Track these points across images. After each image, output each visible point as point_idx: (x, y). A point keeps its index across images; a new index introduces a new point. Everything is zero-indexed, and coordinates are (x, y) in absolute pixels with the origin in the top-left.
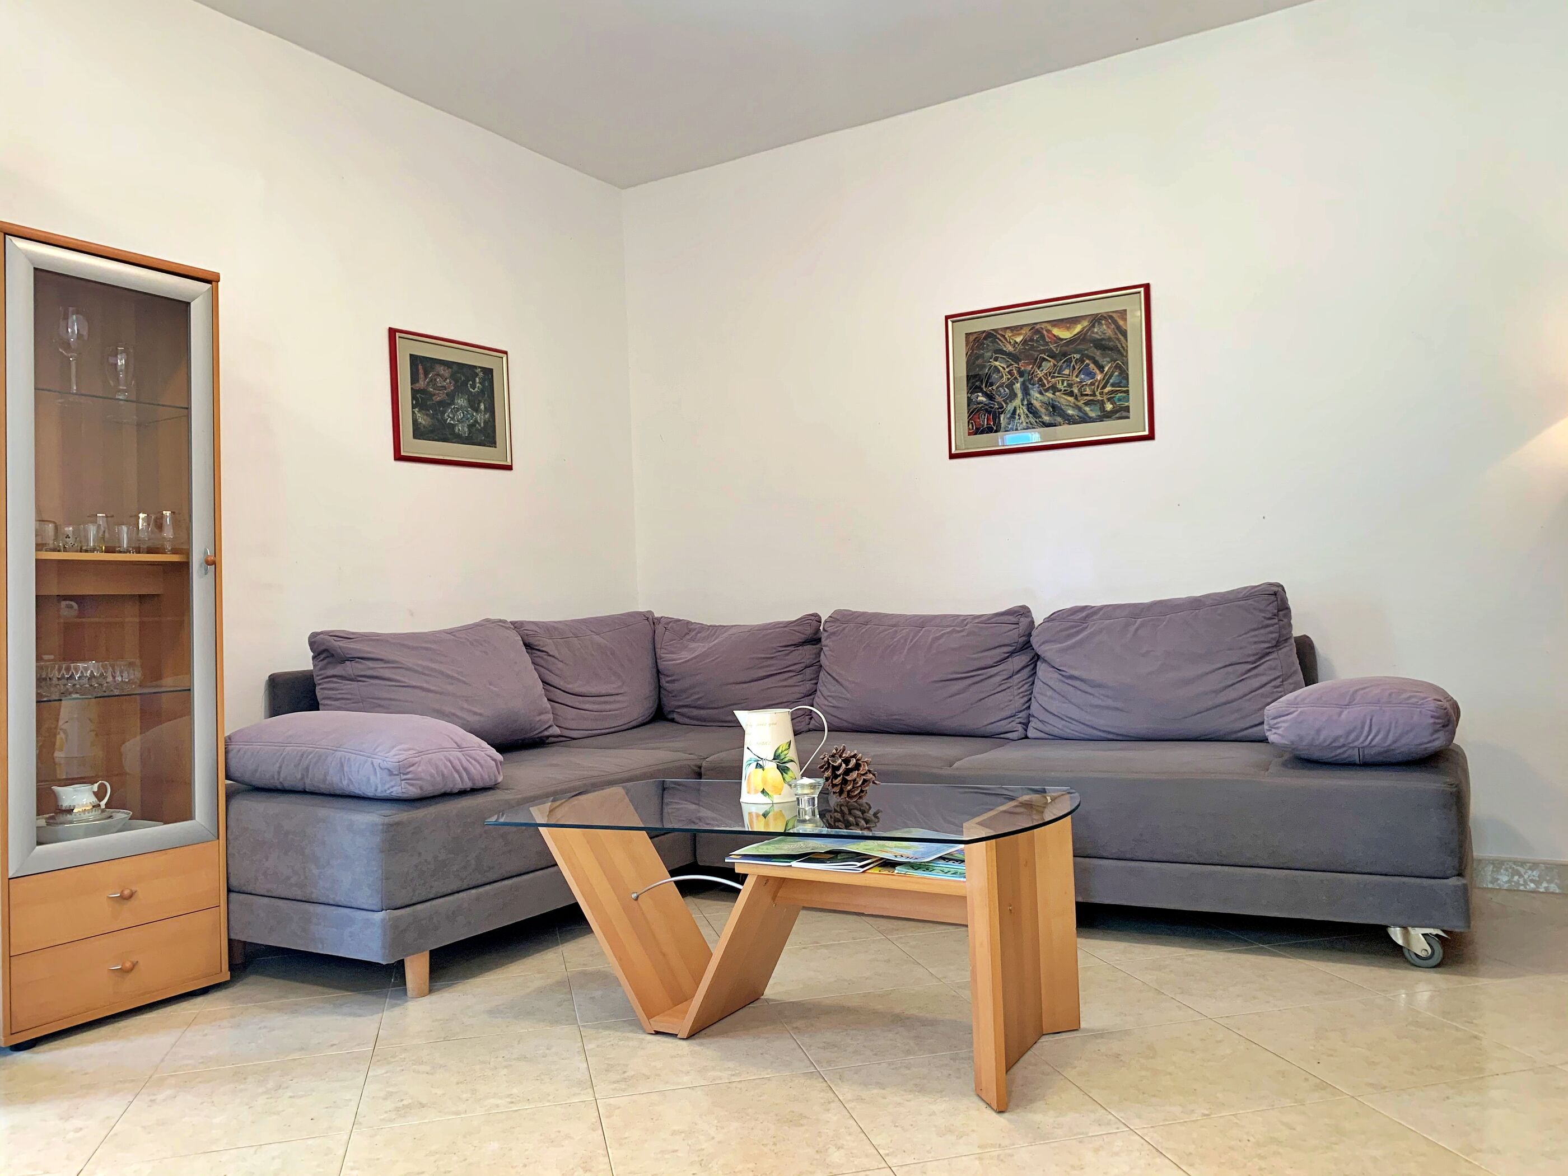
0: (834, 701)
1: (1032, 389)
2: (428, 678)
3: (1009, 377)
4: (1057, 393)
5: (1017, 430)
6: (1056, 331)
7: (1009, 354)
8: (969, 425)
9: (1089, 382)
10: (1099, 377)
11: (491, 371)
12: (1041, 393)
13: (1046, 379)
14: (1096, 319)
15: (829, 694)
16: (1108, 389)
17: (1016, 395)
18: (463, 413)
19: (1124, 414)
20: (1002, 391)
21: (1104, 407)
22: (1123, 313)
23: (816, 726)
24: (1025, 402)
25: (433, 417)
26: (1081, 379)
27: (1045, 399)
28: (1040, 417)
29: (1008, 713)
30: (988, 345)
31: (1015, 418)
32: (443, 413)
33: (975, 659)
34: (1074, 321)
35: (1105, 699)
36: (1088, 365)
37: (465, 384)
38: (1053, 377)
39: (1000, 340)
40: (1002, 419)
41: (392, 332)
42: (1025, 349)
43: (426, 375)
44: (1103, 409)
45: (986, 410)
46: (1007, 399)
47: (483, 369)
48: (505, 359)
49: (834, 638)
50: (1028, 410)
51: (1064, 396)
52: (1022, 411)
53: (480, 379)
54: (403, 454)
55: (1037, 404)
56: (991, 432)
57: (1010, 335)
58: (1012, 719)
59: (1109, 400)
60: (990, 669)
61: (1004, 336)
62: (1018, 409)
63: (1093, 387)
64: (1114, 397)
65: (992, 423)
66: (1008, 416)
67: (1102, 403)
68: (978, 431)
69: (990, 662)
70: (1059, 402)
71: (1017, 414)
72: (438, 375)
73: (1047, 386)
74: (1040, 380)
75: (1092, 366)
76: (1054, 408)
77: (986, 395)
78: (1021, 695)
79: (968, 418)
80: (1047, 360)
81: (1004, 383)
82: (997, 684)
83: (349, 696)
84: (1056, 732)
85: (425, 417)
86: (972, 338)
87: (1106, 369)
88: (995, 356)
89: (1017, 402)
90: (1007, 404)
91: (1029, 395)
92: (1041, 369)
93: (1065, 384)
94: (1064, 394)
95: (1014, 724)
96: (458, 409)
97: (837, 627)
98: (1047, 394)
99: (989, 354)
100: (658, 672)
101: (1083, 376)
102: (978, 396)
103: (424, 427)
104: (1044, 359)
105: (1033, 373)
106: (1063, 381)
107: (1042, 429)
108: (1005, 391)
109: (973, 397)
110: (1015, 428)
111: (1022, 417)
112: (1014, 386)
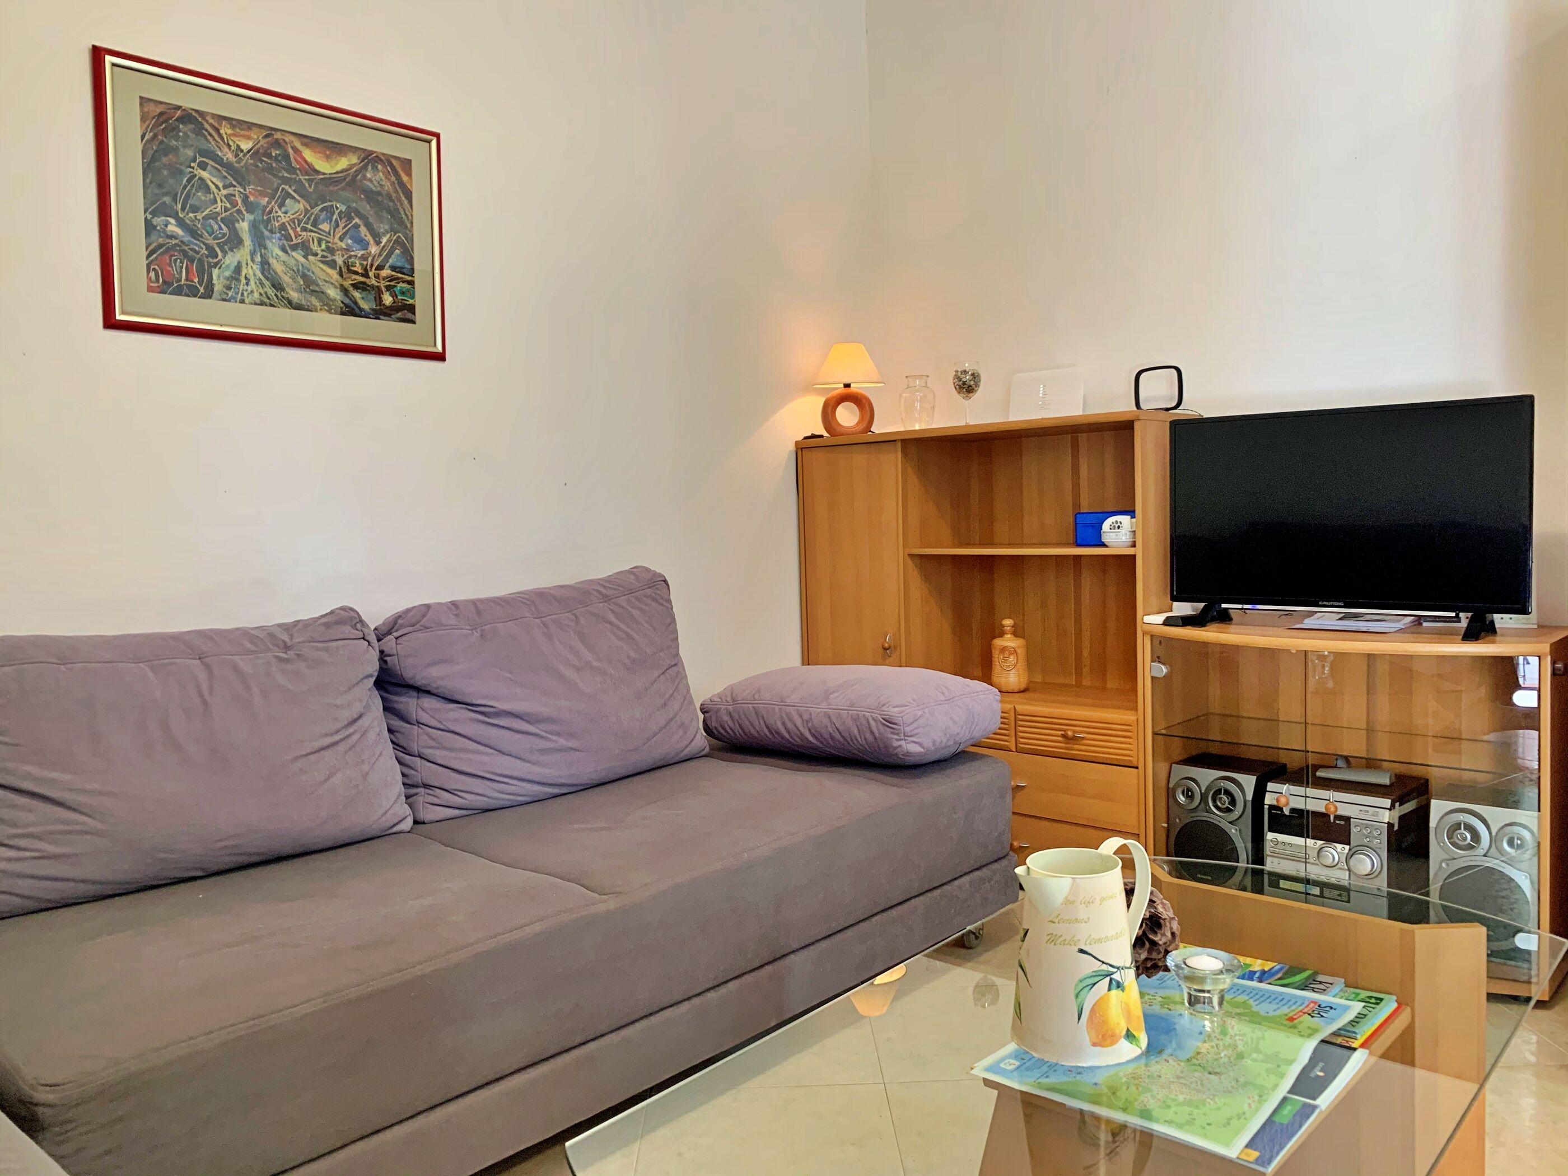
1: (270, 239)
3: (228, 205)
4: (311, 258)
5: (242, 302)
6: (308, 154)
7: (227, 166)
8: (148, 272)
9: (360, 253)
10: (374, 249)
12: (283, 249)
13: (294, 229)
14: (370, 159)
16: (386, 272)
17: (240, 242)
19: (409, 316)
20: (216, 227)
21: (380, 298)
22: (407, 164)
24: (258, 259)
26: (347, 245)
27: (292, 262)
28: (283, 289)
30: (185, 134)
31: (239, 281)
34: (333, 149)
35: (554, 738)
36: (357, 226)
38: (304, 229)
39: (211, 135)
40: (215, 277)
42: (257, 166)
44: (379, 300)
45: (185, 253)
46: (225, 243)
50: (263, 274)
51: (321, 265)
52: (251, 272)
55: (278, 267)
56: (195, 296)
57: (229, 132)
59: (388, 288)
61: (217, 131)
62: (244, 266)
63: (365, 263)
64: (395, 286)
65: (196, 280)
66: (227, 274)
67: (379, 292)
68: (167, 286)
70: (313, 273)
71: (243, 274)
73: (295, 242)
74: (283, 227)
75: (363, 230)
76: (310, 285)
77: (181, 223)
79: (148, 257)
80: (293, 198)
81: (217, 213)
86: (153, 111)
87: (384, 240)
88: (199, 158)
89: (243, 254)
90: (225, 253)
91: (265, 248)
92: (284, 209)
93: (323, 246)
94: (323, 262)
98: (294, 254)
99: (190, 153)
101: (350, 241)
102: (167, 223)
104: (289, 195)
105: (270, 212)
106: (320, 241)
107: (287, 310)
108: (220, 228)
109: (158, 221)
110: (239, 297)
111: (252, 283)
112: (237, 225)
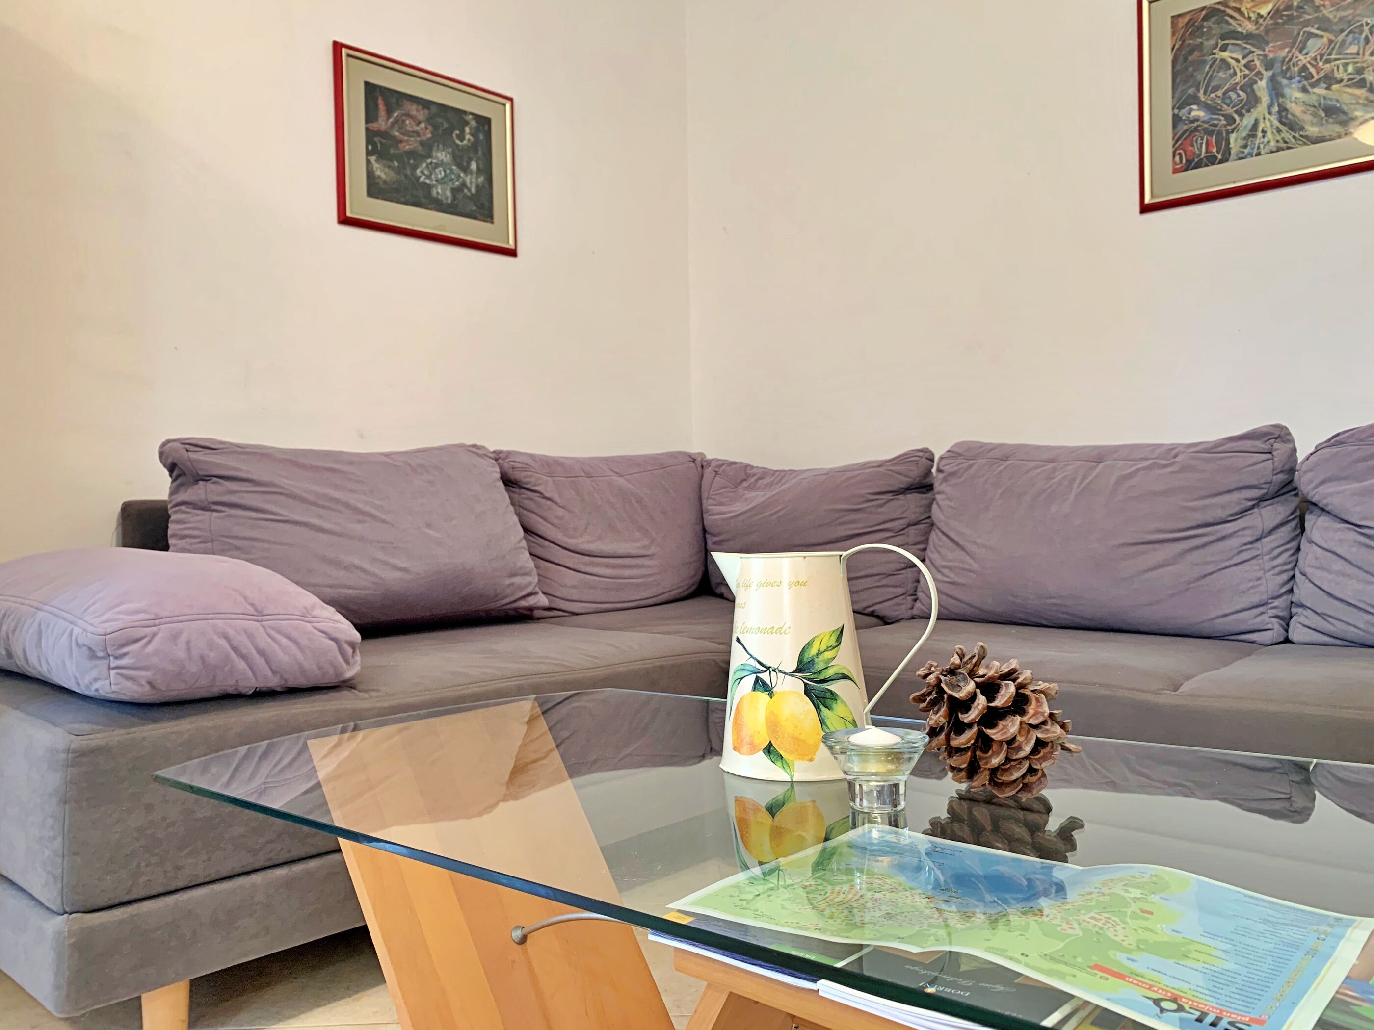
0: (952, 575)
1: (1289, 85)
2: (321, 511)
3: (1247, 72)
4: (1335, 87)
5: (1259, 154)
7: (1248, 37)
8: (1174, 157)
11: (488, 121)
12: (1304, 90)
13: (1315, 66)
15: (944, 563)
17: (1258, 100)
18: (445, 171)
20: (1235, 96)
23: (923, 611)
24: (1276, 109)
25: (398, 171)
27: (1312, 99)
28: (1302, 128)
29: (1256, 599)
30: (1210, 28)
31: (1255, 136)
32: (415, 167)
33: (1194, 509)
37: (449, 131)
38: (1328, 61)
39: (1232, 17)
40: (1232, 141)
41: (337, 47)
42: (1278, 23)
43: (389, 112)
45: (1206, 130)
46: (1243, 107)
47: (477, 117)
48: (508, 106)
49: (954, 481)
50: (1281, 122)
51: (1347, 90)
52: (1268, 124)
53: (471, 128)
54: (349, 214)
55: (1296, 109)
56: (1213, 164)
57: (1249, 6)
58: (1261, 609)
60: (1220, 527)
61: (1238, 10)
62: (1261, 121)
65: (1215, 150)
66: (1244, 134)
68: (1190, 164)
69: (1221, 514)
70: (1337, 101)
71: (1260, 129)
72: (408, 115)
73: (1316, 77)
74: (1304, 68)
77: (1203, 106)
78: (1277, 570)
79: (1174, 146)
80: (1317, 36)
81: (1237, 84)
82: (1235, 551)
83: (196, 533)
84: (1351, 633)
85: (387, 170)
86: (1182, 22)
88: (1221, 43)
89: (1261, 110)
90: (1241, 115)
91: (1283, 96)
92: (1304, 52)
93: (1350, 69)
95: (1265, 617)
96: (437, 166)
97: (959, 464)
98: (1316, 90)
99: (1212, 42)
100: (704, 530)
102: (1191, 110)
103: (385, 182)
104: (1311, 35)
105: (1290, 60)
106: (1346, 65)
107: (1306, 147)
108: (1239, 95)
109: (1183, 113)
110: (1255, 151)
111: (1269, 134)
112: (1255, 87)
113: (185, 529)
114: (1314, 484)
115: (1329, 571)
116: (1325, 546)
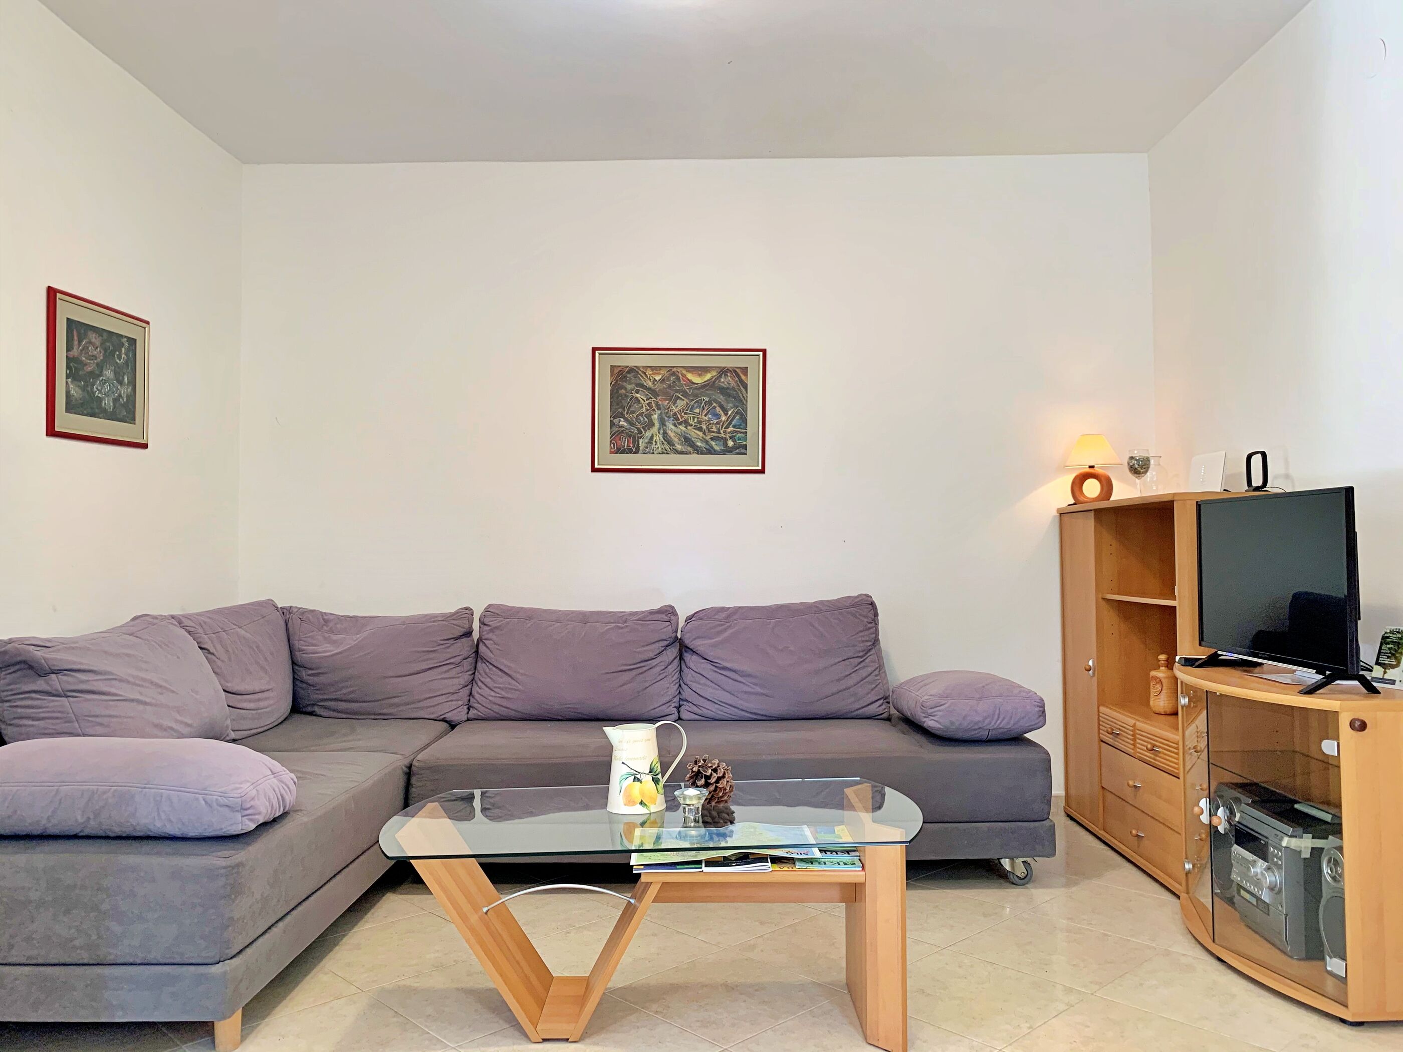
1: (668, 421)
2: (142, 689)
3: (648, 408)
4: (689, 427)
5: (653, 453)
6: (690, 376)
7: (649, 389)
8: (610, 445)
9: (715, 422)
10: (724, 418)
11: (135, 340)
12: (675, 425)
13: (680, 414)
14: (723, 371)
16: (731, 429)
17: (653, 425)
18: (110, 386)
19: (743, 451)
20: (642, 419)
21: (727, 443)
22: (745, 370)
24: (662, 431)
25: (83, 389)
26: (709, 418)
27: (678, 431)
28: (674, 445)
29: (668, 699)
30: (630, 378)
31: (652, 443)
32: (93, 385)
33: (639, 653)
34: (704, 370)
35: (754, 686)
36: (715, 407)
37: (112, 353)
38: (686, 414)
39: (641, 376)
40: (640, 443)
41: (50, 289)
42: (663, 387)
43: (80, 342)
44: (726, 444)
45: (627, 433)
46: (646, 426)
47: (129, 339)
48: (147, 329)
49: (497, 632)
50: (664, 439)
51: (694, 431)
52: (658, 438)
53: (125, 349)
54: (54, 428)
55: (672, 434)
56: (631, 453)
57: (650, 373)
58: (669, 704)
59: (731, 438)
60: (650, 662)
61: (645, 373)
62: (655, 436)
63: (718, 426)
64: (735, 436)
65: (632, 446)
66: (646, 441)
67: (725, 440)
68: (619, 450)
69: (652, 655)
70: (690, 435)
71: (654, 440)
72: (90, 343)
73: (681, 420)
74: (675, 414)
75: (718, 409)
76: (688, 441)
77: (626, 420)
78: (674, 683)
79: (610, 438)
80: (681, 399)
81: (643, 413)
82: (658, 674)
83: (59, 715)
84: (709, 714)
85: (77, 389)
86: (616, 371)
87: (730, 413)
88: (636, 388)
89: (655, 430)
91: (665, 426)
92: (676, 405)
93: (696, 421)
94: (694, 429)
95: (671, 708)
96: (106, 381)
97: (499, 622)
98: (680, 427)
99: (631, 386)
101: (710, 416)
102: (620, 421)
103: (76, 400)
104: (679, 398)
105: (669, 408)
106: (694, 418)
107: (675, 455)
108: (644, 420)
109: (616, 421)
110: (652, 451)
111: (658, 443)
112: (652, 417)
113: (43, 712)
114: (691, 639)
115: (699, 684)
116: (697, 671)
